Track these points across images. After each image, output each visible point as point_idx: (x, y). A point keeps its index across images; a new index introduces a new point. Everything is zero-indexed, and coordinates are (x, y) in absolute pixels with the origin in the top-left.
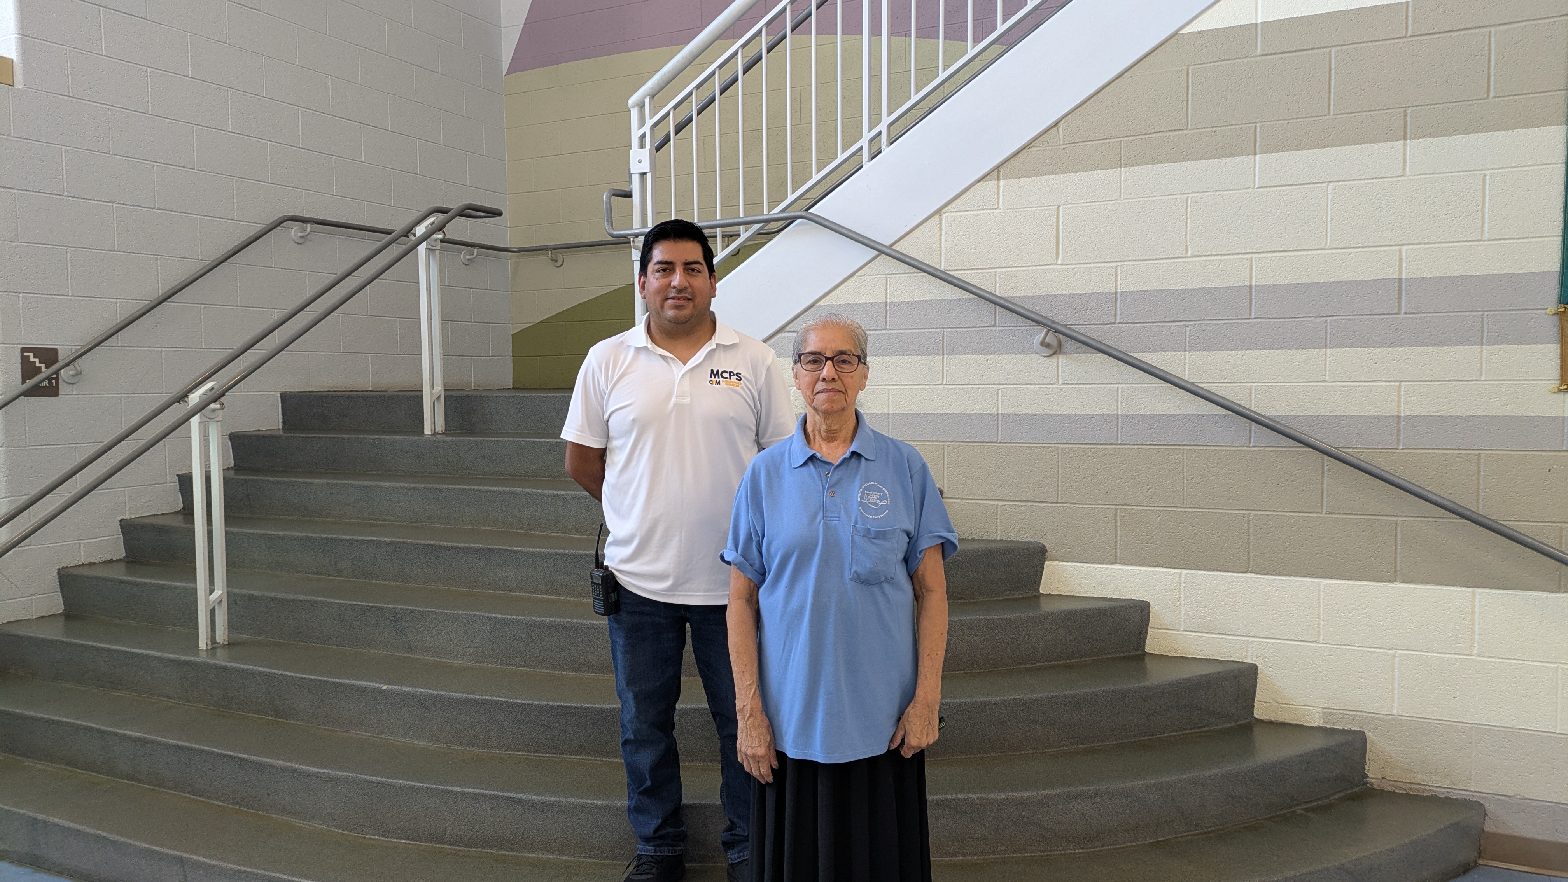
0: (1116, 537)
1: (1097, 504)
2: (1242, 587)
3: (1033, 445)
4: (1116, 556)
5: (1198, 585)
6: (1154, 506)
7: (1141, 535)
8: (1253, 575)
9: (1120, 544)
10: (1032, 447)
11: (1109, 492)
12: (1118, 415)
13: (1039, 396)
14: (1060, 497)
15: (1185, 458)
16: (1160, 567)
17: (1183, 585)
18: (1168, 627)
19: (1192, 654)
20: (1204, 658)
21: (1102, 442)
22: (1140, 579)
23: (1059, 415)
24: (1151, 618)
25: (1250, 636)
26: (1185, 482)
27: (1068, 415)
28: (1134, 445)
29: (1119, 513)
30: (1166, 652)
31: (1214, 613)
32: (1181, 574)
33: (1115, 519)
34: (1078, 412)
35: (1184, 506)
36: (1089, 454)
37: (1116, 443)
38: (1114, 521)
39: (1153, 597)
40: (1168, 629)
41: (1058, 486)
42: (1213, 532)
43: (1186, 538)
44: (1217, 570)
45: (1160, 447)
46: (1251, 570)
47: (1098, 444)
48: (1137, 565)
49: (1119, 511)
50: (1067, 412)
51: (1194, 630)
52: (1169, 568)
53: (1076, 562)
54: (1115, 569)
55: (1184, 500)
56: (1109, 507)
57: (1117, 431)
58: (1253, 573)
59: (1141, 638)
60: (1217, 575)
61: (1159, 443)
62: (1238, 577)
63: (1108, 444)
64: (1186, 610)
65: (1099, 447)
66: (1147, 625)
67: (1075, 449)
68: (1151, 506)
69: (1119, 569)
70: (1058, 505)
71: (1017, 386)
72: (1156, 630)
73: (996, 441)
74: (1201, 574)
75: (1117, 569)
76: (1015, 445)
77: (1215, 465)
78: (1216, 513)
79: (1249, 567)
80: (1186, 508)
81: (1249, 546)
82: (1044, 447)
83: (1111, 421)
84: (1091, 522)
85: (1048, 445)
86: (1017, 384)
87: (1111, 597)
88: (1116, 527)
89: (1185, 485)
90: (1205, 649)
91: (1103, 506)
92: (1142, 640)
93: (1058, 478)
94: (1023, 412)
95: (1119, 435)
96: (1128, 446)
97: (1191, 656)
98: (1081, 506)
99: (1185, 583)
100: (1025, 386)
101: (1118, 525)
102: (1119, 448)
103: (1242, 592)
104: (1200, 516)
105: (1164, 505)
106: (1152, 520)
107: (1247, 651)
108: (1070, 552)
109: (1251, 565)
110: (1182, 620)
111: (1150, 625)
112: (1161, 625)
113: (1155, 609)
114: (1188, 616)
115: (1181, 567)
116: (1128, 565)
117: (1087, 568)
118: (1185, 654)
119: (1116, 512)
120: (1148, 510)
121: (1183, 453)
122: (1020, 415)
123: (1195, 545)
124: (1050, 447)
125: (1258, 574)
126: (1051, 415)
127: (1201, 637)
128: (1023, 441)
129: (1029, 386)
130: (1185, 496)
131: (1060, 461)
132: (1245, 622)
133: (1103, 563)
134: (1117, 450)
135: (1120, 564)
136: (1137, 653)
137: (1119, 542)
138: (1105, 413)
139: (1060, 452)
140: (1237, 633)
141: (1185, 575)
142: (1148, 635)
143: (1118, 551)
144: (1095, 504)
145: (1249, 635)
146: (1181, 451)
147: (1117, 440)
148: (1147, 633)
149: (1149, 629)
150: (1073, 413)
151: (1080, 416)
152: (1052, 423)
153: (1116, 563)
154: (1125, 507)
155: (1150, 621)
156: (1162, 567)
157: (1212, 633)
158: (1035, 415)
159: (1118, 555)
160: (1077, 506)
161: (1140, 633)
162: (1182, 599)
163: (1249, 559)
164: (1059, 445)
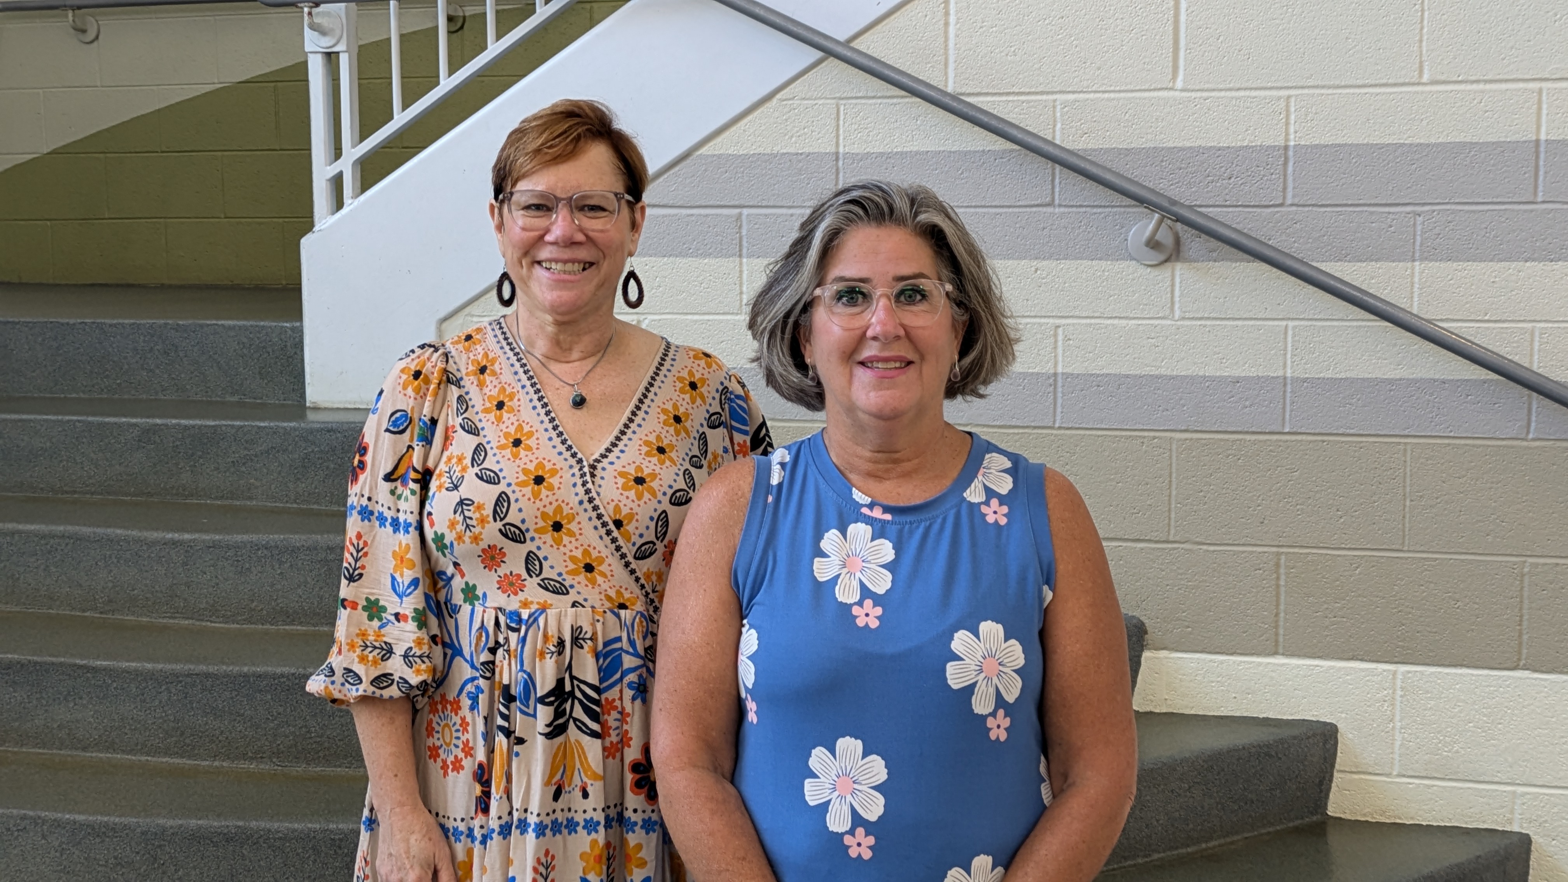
0: (1277, 605)
1: (1243, 545)
2: (1507, 695)
3: (1124, 433)
4: (1277, 641)
5: (1428, 692)
6: (1349, 549)
7: (1324, 602)
8: (1526, 674)
9: (1286, 619)
10: (1122, 437)
11: (1266, 522)
12: (1285, 378)
13: (1135, 341)
14: (1172, 532)
15: (1408, 459)
16: (1357, 659)
17: (1399, 693)
18: (1370, 770)
19: (1412, 818)
20: (1435, 824)
21: (1254, 429)
22: (1319, 682)
23: (1173, 378)
24: (1339, 754)
25: (1519, 784)
26: (1408, 503)
27: (1192, 378)
28: (1314, 434)
29: (1282, 561)
30: (1365, 815)
31: (1455, 743)
32: (1395, 673)
33: (1277, 572)
34: (1209, 372)
35: (1406, 548)
36: (1229, 452)
37: (1281, 430)
38: (1275, 576)
39: (1343, 715)
40: (1370, 774)
41: (1169, 510)
42: (1457, 596)
43: (1407, 607)
44: (1462, 666)
45: (1364, 439)
46: (1524, 665)
47: (1247, 433)
48: (1314, 658)
49: (1283, 557)
50: (1189, 372)
51: (1417, 774)
52: (1373, 661)
53: (1201, 652)
54: (1274, 664)
55: (1404, 536)
56: (1266, 549)
57: (1284, 408)
58: (1527, 669)
59: (1321, 791)
60: (1461, 675)
61: (1361, 432)
62: (1500, 677)
63: (1265, 433)
64: (1403, 738)
65: (1248, 437)
66: (1333, 766)
67: (1203, 441)
68: (1344, 549)
69: (1283, 665)
70: (1170, 546)
71: (1093, 321)
72: (1349, 776)
73: (1050, 424)
74: (1432, 673)
75: (1278, 665)
76: (1088, 432)
77: (1464, 473)
78: (1462, 561)
79: (1519, 660)
80: (1409, 551)
81: (1521, 621)
82: (1144, 437)
83: (1273, 389)
84: (1231, 579)
85: (1152, 434)
86: (1093, 317)
87: (1265, 715)
88: (1278, 586)
89: (1407, 509)
90: (1436, 809)
91: (1255, 549)
92: (1323, 795)
93: (1170, 496)
94: (1105, 371)
95: (1287, 416)
96: (1304, 437)
97: (1411, 822)
98: (1212, 548)
99: (1402, 688)
100: (1109, 322)
101: (1282, 583)
102: (1287, 441)
103: (1506, 704)
104: (1433, 566)
105: (1368, 546)
106: (1347, 573)
107: (1512, 812)
108: (1190, 633)
109: (1524, 656)
110: (1396, 757)
111: (1337, 766)
112: (1357, 767)
113: (1347, 737)
114: (1408, 749)
115: (1396, 659)
116: (1299, 656)
117: (1222, 662)
118: (1400, 818)
119: (1279, 559)
120: (1339, 556)
121: (1405, 450)
122: (1098, 375)
123: (1422, 619)
124: (1154, 438)
125: (1535, 671)
126: (1158, 377)
127: (1429, 787)
128: (1103, 426)
129: (1116, 322)
130: (1407, 530)
131: (1174, 465)
132: (1510, 759)
133: (1252, 654)
134: (1281, 444)
135: (1283, 654)
136: (1315, 818)
137: (1282, 615)
138: (1260, 374)
139: (1174, 447)
140: (1496, 779)
141: (1403, 674)
142: (1334, 785)
143: (1281, 631)
144: (1238, 545)
145: (1517, 782)
146: (1402, 447)
147: (1283, 426)
148: (1331, 781)
149: (1335, 774)
150: (1201, 374)
151: (1212, 379)
152: (1160, 392)
153: (1275, 653)
154: (1296, 550)
155: (1338, 760)
156: (1362, 660)
157: (1450, 780)
158: (1127, 376)
159: (1281, 639)
160: (1205, 547)
161: (1321, 783)
162: (1397, 718)
163: (1520, 644)
164: (1173, 435)
